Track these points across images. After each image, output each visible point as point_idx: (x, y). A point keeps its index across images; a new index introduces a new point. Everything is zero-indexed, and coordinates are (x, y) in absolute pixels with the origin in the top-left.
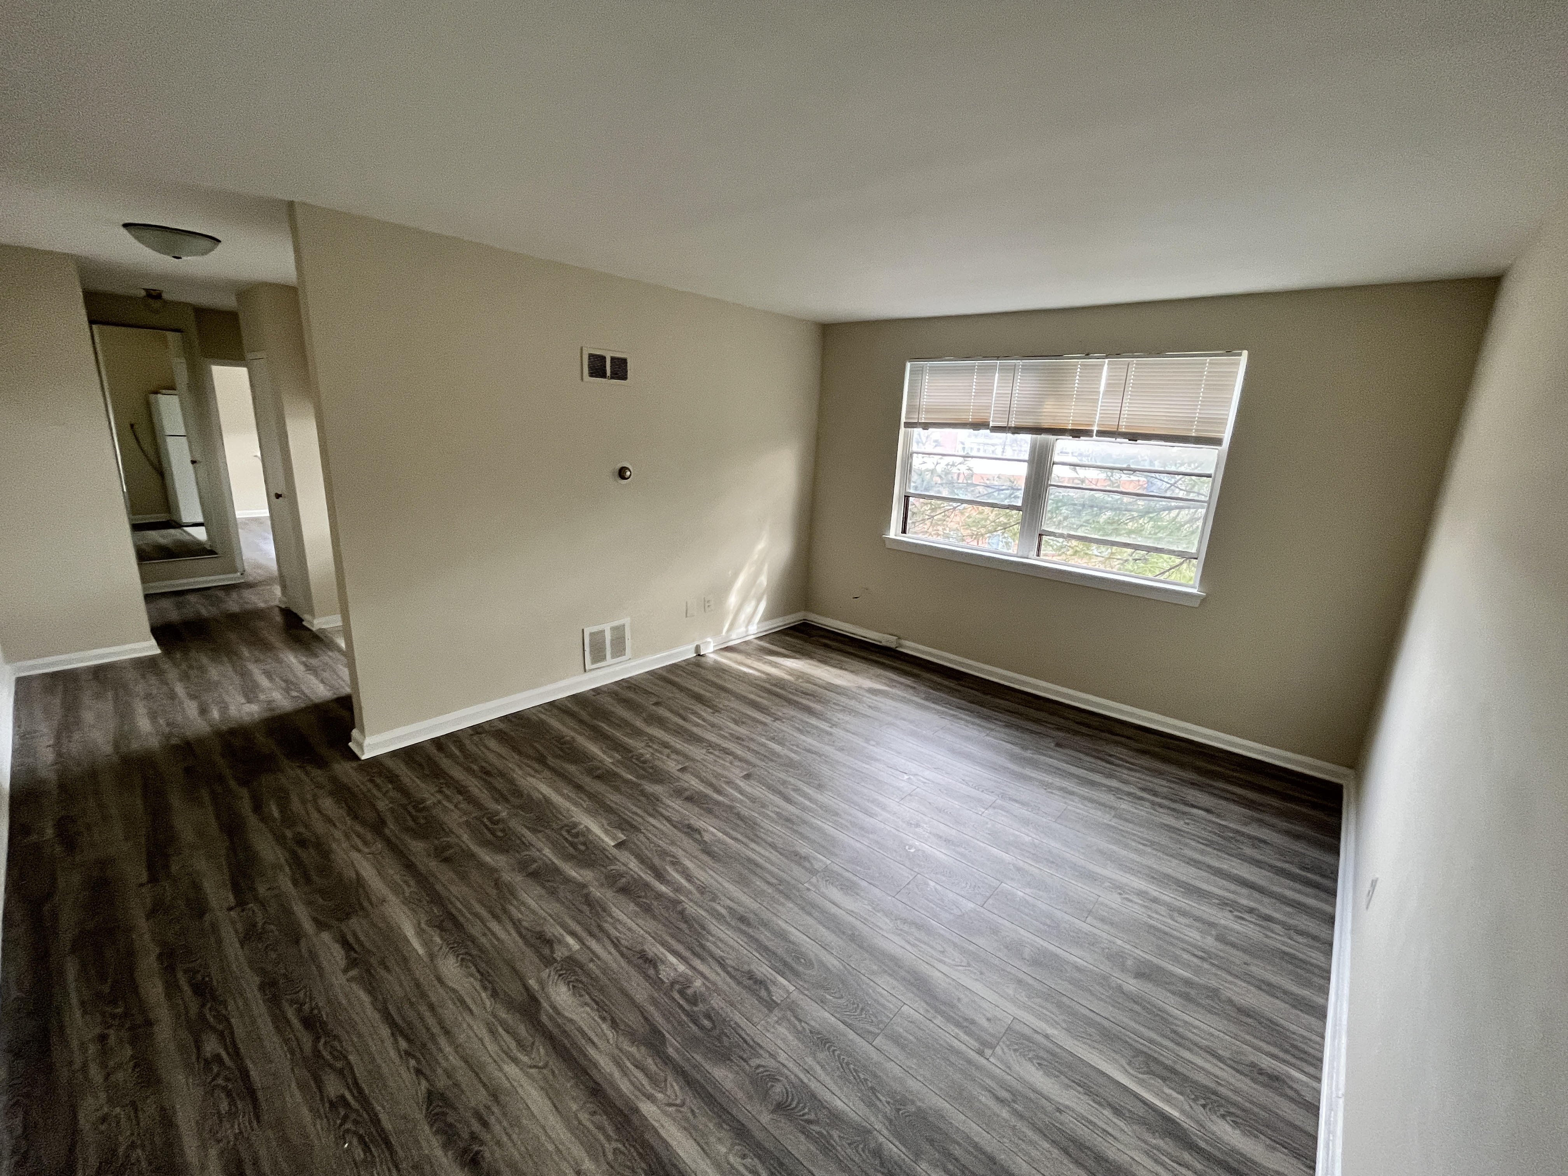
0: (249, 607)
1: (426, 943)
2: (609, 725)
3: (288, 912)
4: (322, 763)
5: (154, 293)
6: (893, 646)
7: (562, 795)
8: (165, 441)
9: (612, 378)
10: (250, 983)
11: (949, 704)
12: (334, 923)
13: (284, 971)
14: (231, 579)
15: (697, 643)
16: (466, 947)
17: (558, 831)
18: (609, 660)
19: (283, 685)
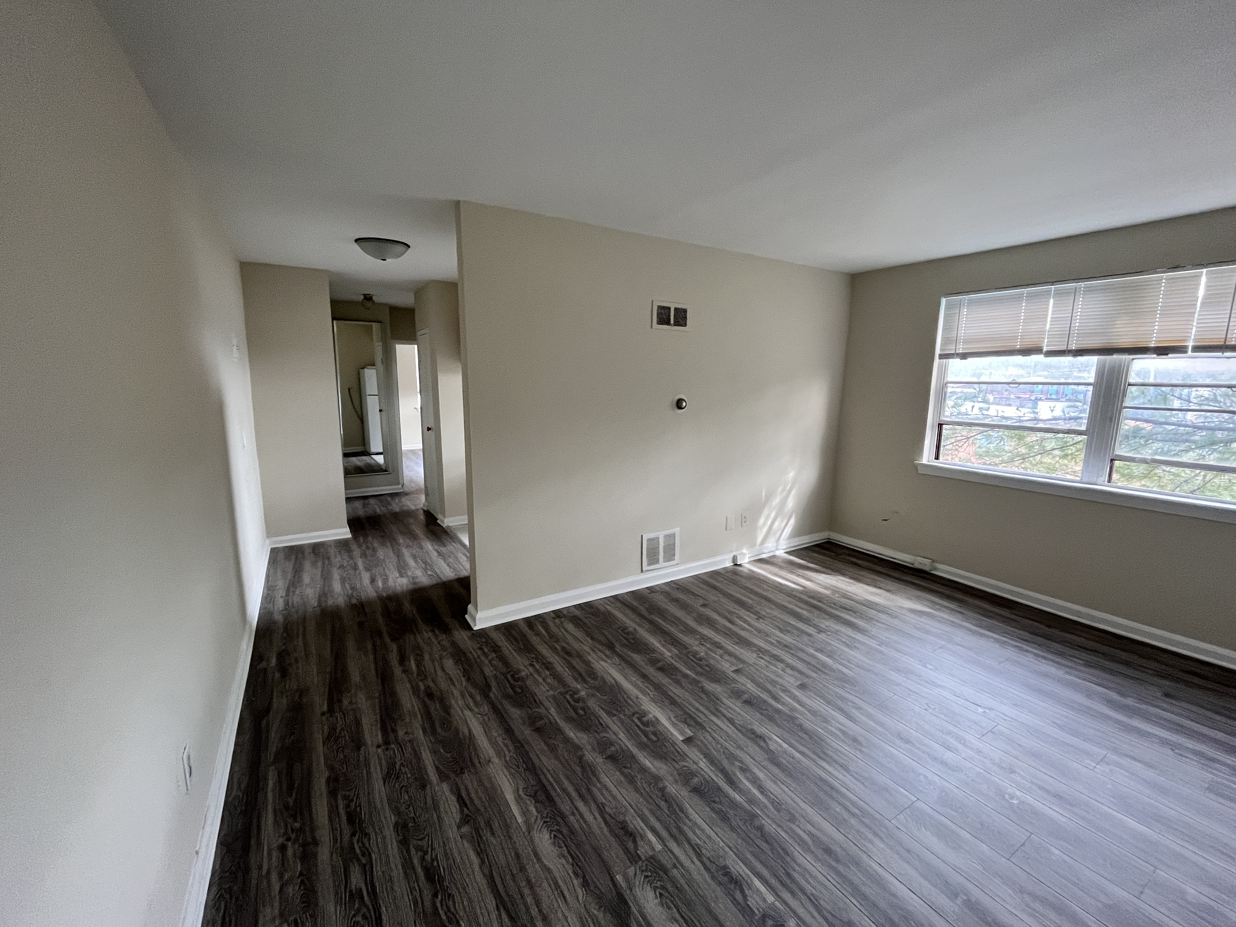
0: (405, 508)
1: (525, 813)
2: (664, 621)
3: (417, 756)
4: (446, 630)
5: (368, 296)
6: (927, 568)
7: (631, 683)
8: (366, 399)
9: (674, 325)
10: (388, 819)
11: (1004, 633)
12: (452, 775)
13: (412, 815)
14: (395, 489)
15: (735, 553)
16: (558, 824)
17: (630, 717)
18: (662, 564)
19: (423, 566)
